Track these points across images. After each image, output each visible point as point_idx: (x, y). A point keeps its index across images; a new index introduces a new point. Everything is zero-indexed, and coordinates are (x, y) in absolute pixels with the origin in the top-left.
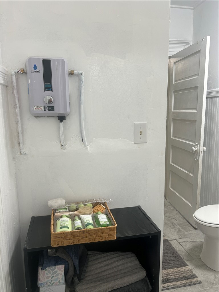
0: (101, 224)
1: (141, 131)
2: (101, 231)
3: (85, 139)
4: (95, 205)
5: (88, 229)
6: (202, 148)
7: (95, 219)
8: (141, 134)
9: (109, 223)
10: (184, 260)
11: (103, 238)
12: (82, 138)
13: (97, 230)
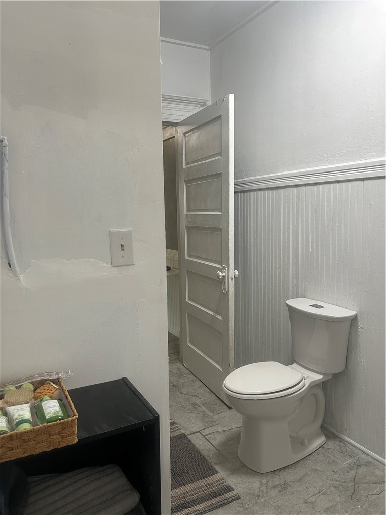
0: (47, 418)
1: (123, 244)
2: (47, 431)
3: (14, 261)
4: (39, 385)
5: (19, 431)
6: (233, 272)
7: (37, 411)
8: (123, 250)
9: (62, 415)
10: (213, 464)
11: (52, 445)
12: (8, 259)
13: (38, 430)
